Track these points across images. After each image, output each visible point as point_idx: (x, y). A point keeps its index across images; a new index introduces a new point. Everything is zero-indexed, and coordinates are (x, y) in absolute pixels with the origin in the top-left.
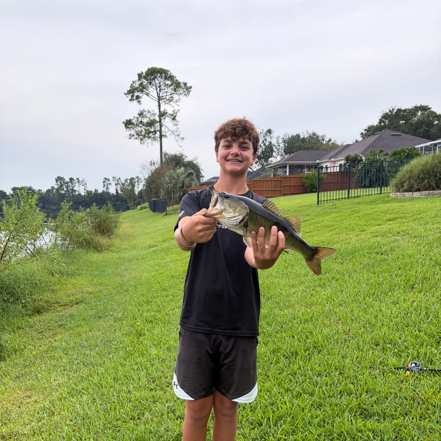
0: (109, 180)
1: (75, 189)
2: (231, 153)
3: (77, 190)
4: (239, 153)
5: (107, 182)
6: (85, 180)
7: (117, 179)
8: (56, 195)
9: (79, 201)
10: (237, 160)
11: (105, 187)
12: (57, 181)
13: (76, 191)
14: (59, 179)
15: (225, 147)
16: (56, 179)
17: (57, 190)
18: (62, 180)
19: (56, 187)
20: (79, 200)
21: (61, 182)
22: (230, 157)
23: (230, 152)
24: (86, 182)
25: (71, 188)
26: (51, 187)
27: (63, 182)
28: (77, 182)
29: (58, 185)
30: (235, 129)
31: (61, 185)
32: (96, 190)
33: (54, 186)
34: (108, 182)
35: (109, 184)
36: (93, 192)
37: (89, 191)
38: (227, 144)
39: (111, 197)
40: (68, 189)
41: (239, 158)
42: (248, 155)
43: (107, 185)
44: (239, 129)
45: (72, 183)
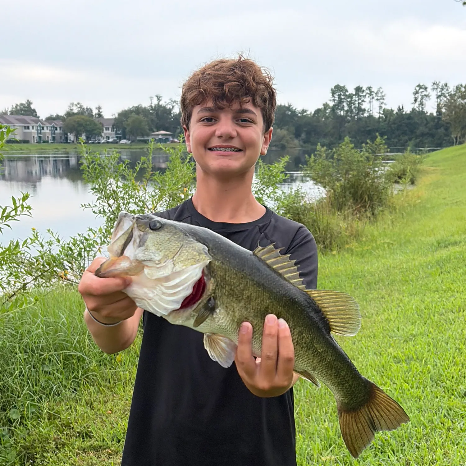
0: (426, 88)
1: (363, 107)
2: (218, 133)
3: (367, 110)
4: (234, 134)
5: (421, 92)
6: (381, 90)
7: (440, 87)
8: (330, 119)
9: (368, 129)
10: (231, 147)
11: (417, 103)
12: (333, 93)
13: (364, 110)
14: (338, 89)
15: (203, 120)
16: (332, 90)
17: (333, 109)
18: (342, 91)
19: (331, 104)
20: (368, 127)
21: (341, 94)
22: (215, 142)
23: (214, 132)
24: (383, 94)
25: (357, 105)
26: (324, 105)
27: (344, 95)
28: (367, 93)
29: (334, 100)
30: (222, 85)
31: (341, 101)
32: (401, 108)
33: (329, 102)
34: (425, 93)
35: (425, 95)
36: (395, 112)
37: (388, 110)
38: (207, 114)
39: (426, 120)
40: (351, 107)
41: (236, 143)
42: (254, 136)
43: (422, 99)
44: (230, 86)
45: (359, 96)
